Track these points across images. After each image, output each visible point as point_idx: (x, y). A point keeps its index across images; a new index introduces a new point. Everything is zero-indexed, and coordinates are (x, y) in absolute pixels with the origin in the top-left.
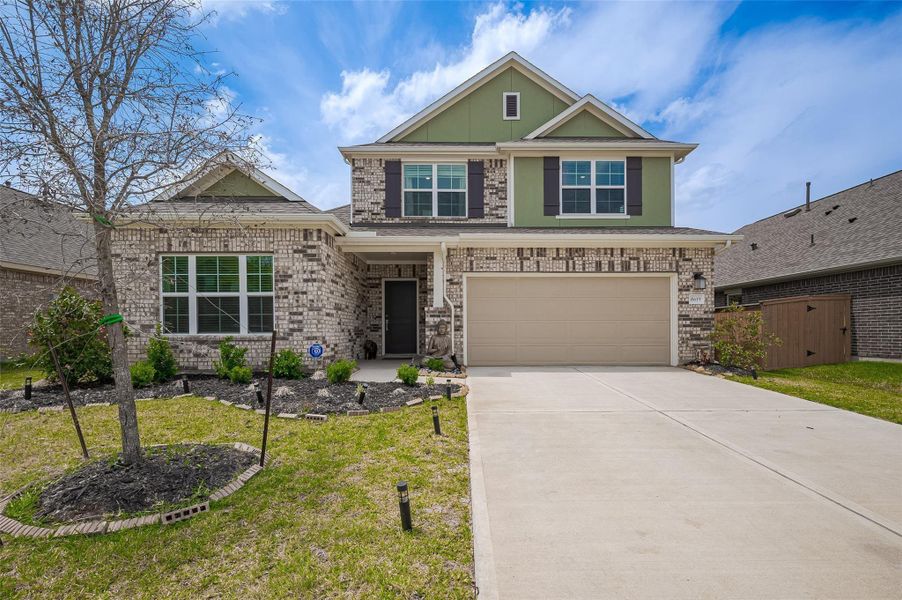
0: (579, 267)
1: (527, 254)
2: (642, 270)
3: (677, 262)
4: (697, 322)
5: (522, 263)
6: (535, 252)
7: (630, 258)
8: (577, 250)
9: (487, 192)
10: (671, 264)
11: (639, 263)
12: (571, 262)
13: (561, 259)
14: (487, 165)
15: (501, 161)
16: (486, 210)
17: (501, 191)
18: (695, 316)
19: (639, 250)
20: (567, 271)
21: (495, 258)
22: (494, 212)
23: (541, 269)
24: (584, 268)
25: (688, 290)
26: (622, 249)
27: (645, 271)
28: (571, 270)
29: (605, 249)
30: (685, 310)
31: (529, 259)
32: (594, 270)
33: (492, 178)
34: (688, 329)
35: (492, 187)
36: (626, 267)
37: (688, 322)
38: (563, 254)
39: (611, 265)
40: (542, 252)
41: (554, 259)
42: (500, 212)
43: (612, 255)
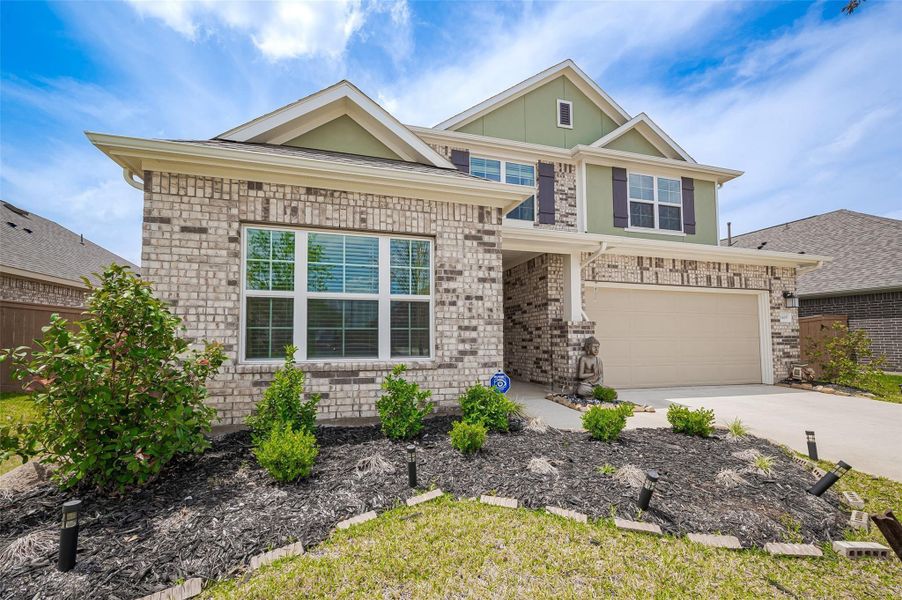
0: (692, 281)
1: (646, 264)
2: (744, 286)
3: (770, 280)
4: (787, 340)
5: (642, 273)
6: (654, 262)
7: (734, 274)
8: (691, 263)
9: (557, 197)
10: (765, 282)
11: (741, 280)
12: (685, 275)
13: (677, 271)
14: (556, 169)
15: (570, 166)
16: (557, 216)
17: (569, 197)
18: (786, 334)
19: (741, 266)
20: (683, 285)
21: (616, 267)
22: (564, 219)
23: (660, 282)
24: (697, 282)
25: (779, 308)
26: (727, 264)
27: (746, 288)
28: (686, 283)
29: (714, 263)
30: (778, 328)
31: (648, 269)
32: (705, 284)
33: (562, 183)
34: (781, 347)
35: (562, 192)
36: (731, 285)
37: (781, 340)
38: (679, 266)
39: (719, 279)
40: (659, 262)
41: (671, 270)
42: (570, 219)
43: (719, 270)
